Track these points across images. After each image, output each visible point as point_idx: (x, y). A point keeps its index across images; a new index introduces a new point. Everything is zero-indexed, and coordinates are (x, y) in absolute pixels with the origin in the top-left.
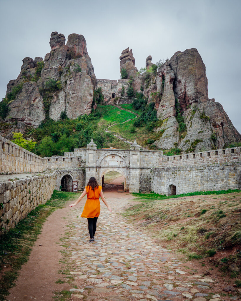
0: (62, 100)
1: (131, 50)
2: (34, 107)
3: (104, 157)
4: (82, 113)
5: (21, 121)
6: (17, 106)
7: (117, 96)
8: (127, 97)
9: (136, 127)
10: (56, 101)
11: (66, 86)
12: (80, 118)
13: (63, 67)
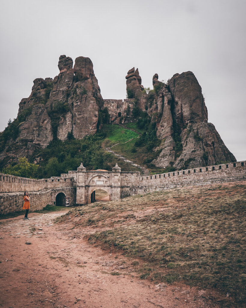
0: (69, 121)
1: (137, 69)
2: (42, 128)
3: (92, 177)
4: (87, 134)
5: (31, 142)
6: (27, 128)
7: (123, 115)
8: (132, 116)
9: (137, 146)
10: (63, 123)
11: (73, 108)
12: (85, 138)
13: (70, 89)
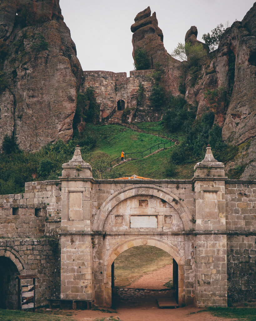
0: (7, 112)
1: (155, 14)
4: (51, 140)
7: (128, 106)
8: (150, 107)
9: (177, 164)
11: (15, 82)
12: (47, 149)
13: (7, 43)
